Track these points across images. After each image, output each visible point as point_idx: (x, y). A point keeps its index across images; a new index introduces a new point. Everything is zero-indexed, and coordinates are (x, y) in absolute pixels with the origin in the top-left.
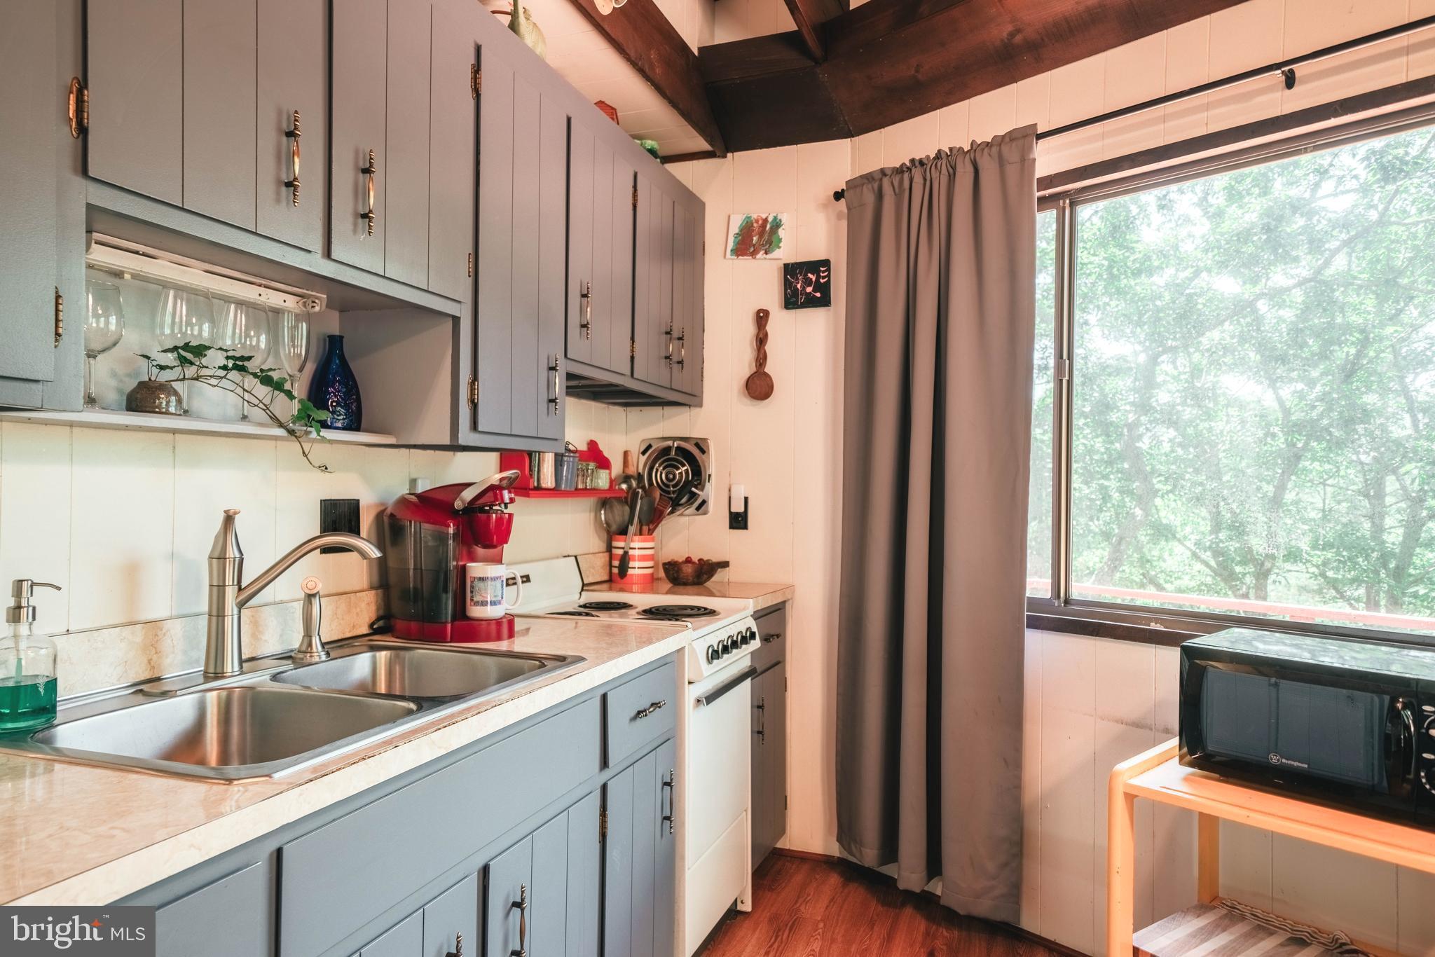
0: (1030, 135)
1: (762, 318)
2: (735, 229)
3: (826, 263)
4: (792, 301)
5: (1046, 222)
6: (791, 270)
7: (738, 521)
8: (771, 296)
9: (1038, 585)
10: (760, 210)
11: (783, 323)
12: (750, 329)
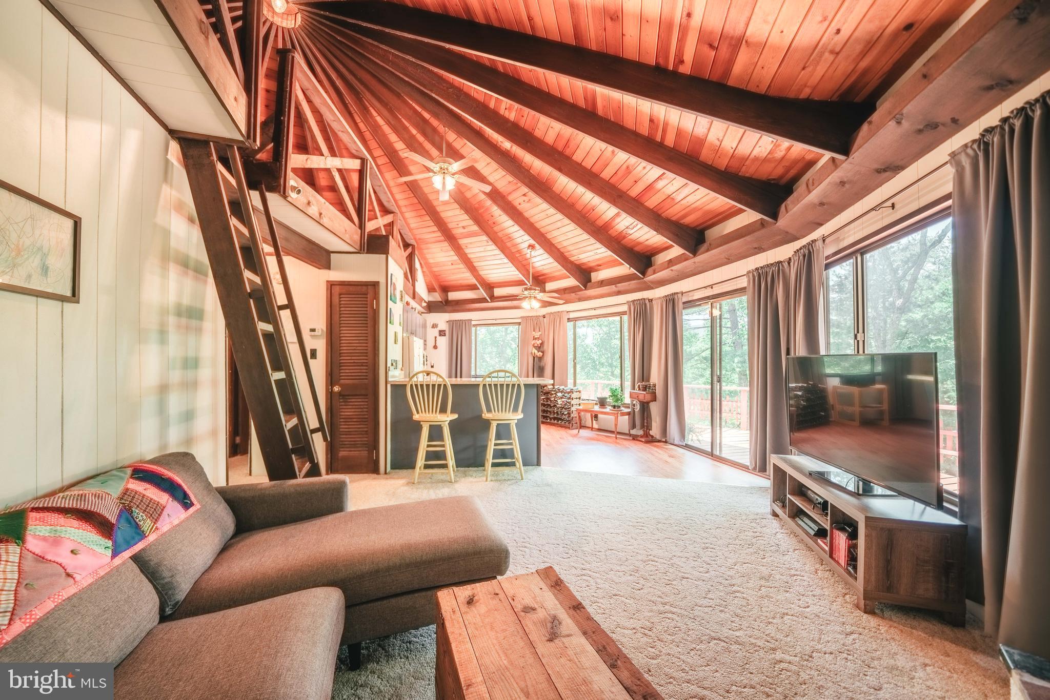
0: (471, 320)
1: (436, 337)
2: (432, 324)
3: (444, 331)
4: (440, 335)
5: (473, 329)
6: (440, 331)
7: (432, 367)
8: (437, 334)
9: (473, 373)
10: (436, 322)
11: (439, 338)
12: (434, 339)
